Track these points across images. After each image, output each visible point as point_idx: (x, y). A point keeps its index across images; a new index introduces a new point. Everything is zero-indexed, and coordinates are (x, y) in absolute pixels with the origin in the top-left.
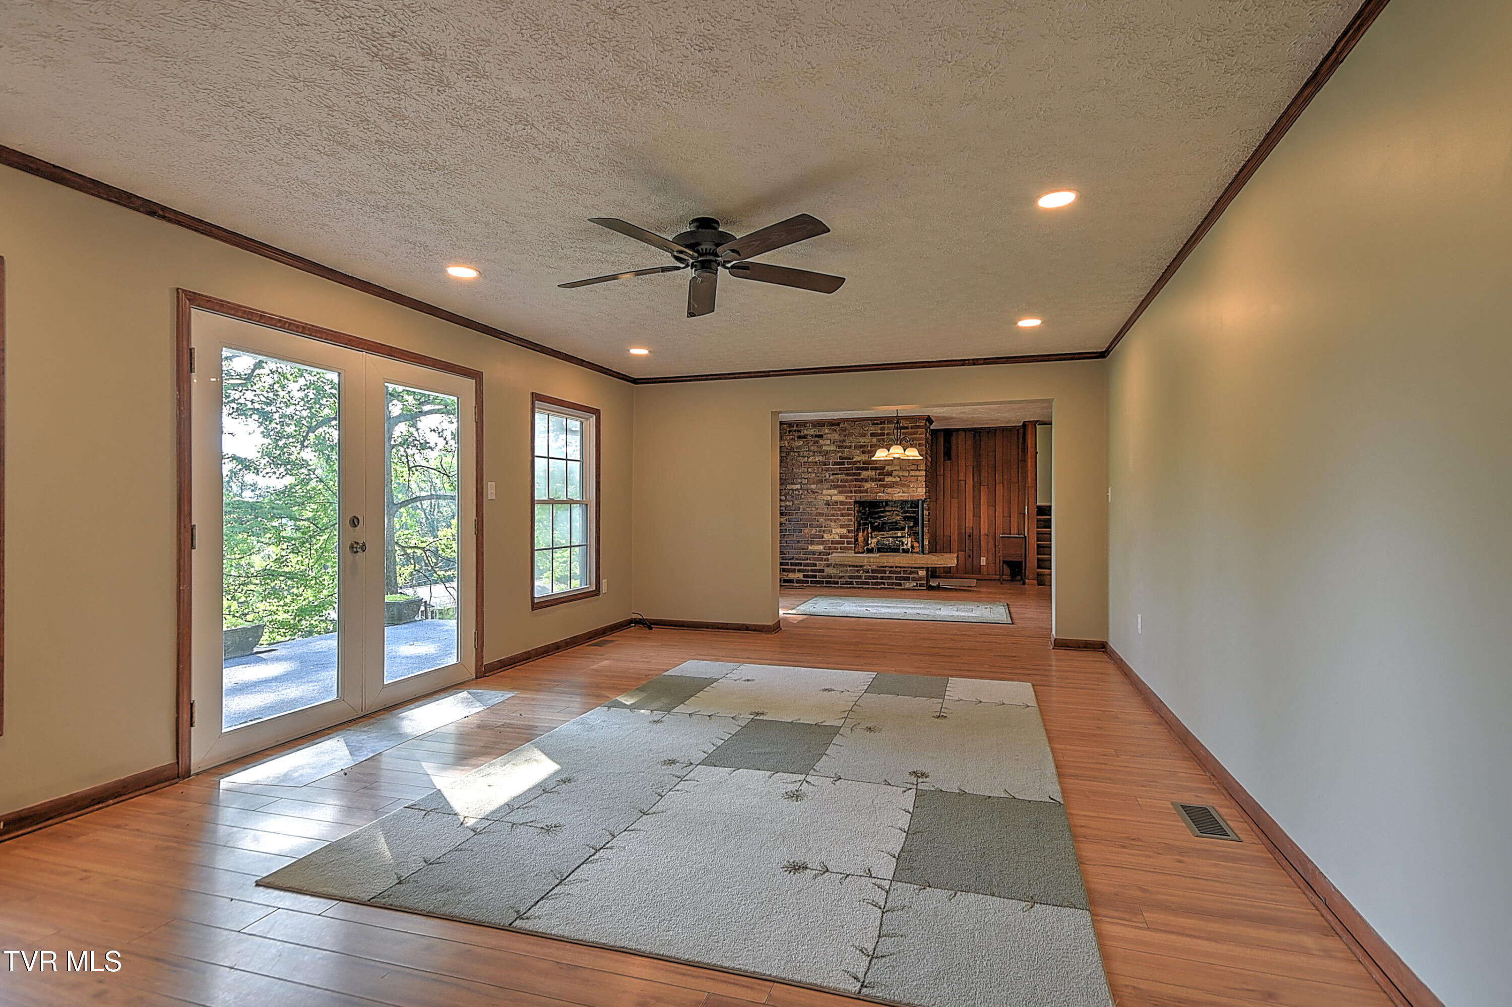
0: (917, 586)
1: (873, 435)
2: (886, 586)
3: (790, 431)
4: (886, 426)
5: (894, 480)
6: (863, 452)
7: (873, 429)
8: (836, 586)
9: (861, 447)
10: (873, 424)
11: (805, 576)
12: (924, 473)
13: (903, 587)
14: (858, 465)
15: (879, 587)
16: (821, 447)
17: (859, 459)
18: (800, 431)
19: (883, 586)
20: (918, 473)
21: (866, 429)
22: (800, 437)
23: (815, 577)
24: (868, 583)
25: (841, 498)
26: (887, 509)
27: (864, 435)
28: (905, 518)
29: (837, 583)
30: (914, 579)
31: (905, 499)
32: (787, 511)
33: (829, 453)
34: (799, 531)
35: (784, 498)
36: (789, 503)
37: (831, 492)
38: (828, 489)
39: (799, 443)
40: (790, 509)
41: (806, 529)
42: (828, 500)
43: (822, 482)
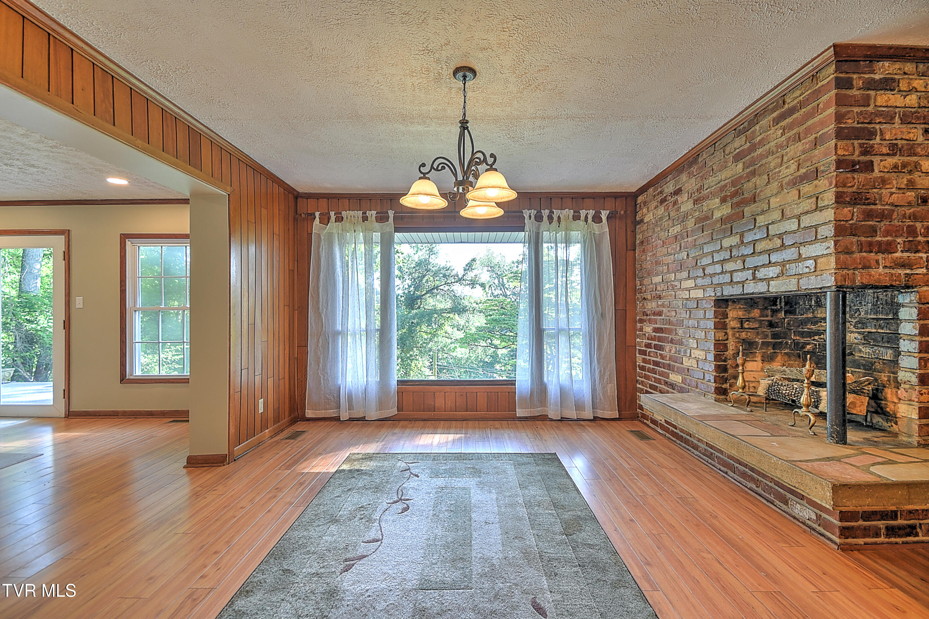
1: (737, 158)
2: (760, 490)
3: (654, 196)
4: (757, 127)
5: (770, 245)
6: (724, 200)
7: (739, 143)
8: (696, 452)
10: (739, 133)
13: (789, 510)
14: (717, 228)
16: (678, 209)
18: (661, 192)
19: (754, 486)
20: (816, 218)
22: (663, 201)
23: (674, 426)
25: (699, 294)
29: (696, 447)
32: (653, 317)
33: (686, 216)
34: (660, 348)
35: (649, 297)
36: (654, 304)
37: (690, 283)
38: (686, 279)
39: (661, 210)
40: (654, 314)
41: (668, 346)
42: (687, 299)
43: (681, 267)
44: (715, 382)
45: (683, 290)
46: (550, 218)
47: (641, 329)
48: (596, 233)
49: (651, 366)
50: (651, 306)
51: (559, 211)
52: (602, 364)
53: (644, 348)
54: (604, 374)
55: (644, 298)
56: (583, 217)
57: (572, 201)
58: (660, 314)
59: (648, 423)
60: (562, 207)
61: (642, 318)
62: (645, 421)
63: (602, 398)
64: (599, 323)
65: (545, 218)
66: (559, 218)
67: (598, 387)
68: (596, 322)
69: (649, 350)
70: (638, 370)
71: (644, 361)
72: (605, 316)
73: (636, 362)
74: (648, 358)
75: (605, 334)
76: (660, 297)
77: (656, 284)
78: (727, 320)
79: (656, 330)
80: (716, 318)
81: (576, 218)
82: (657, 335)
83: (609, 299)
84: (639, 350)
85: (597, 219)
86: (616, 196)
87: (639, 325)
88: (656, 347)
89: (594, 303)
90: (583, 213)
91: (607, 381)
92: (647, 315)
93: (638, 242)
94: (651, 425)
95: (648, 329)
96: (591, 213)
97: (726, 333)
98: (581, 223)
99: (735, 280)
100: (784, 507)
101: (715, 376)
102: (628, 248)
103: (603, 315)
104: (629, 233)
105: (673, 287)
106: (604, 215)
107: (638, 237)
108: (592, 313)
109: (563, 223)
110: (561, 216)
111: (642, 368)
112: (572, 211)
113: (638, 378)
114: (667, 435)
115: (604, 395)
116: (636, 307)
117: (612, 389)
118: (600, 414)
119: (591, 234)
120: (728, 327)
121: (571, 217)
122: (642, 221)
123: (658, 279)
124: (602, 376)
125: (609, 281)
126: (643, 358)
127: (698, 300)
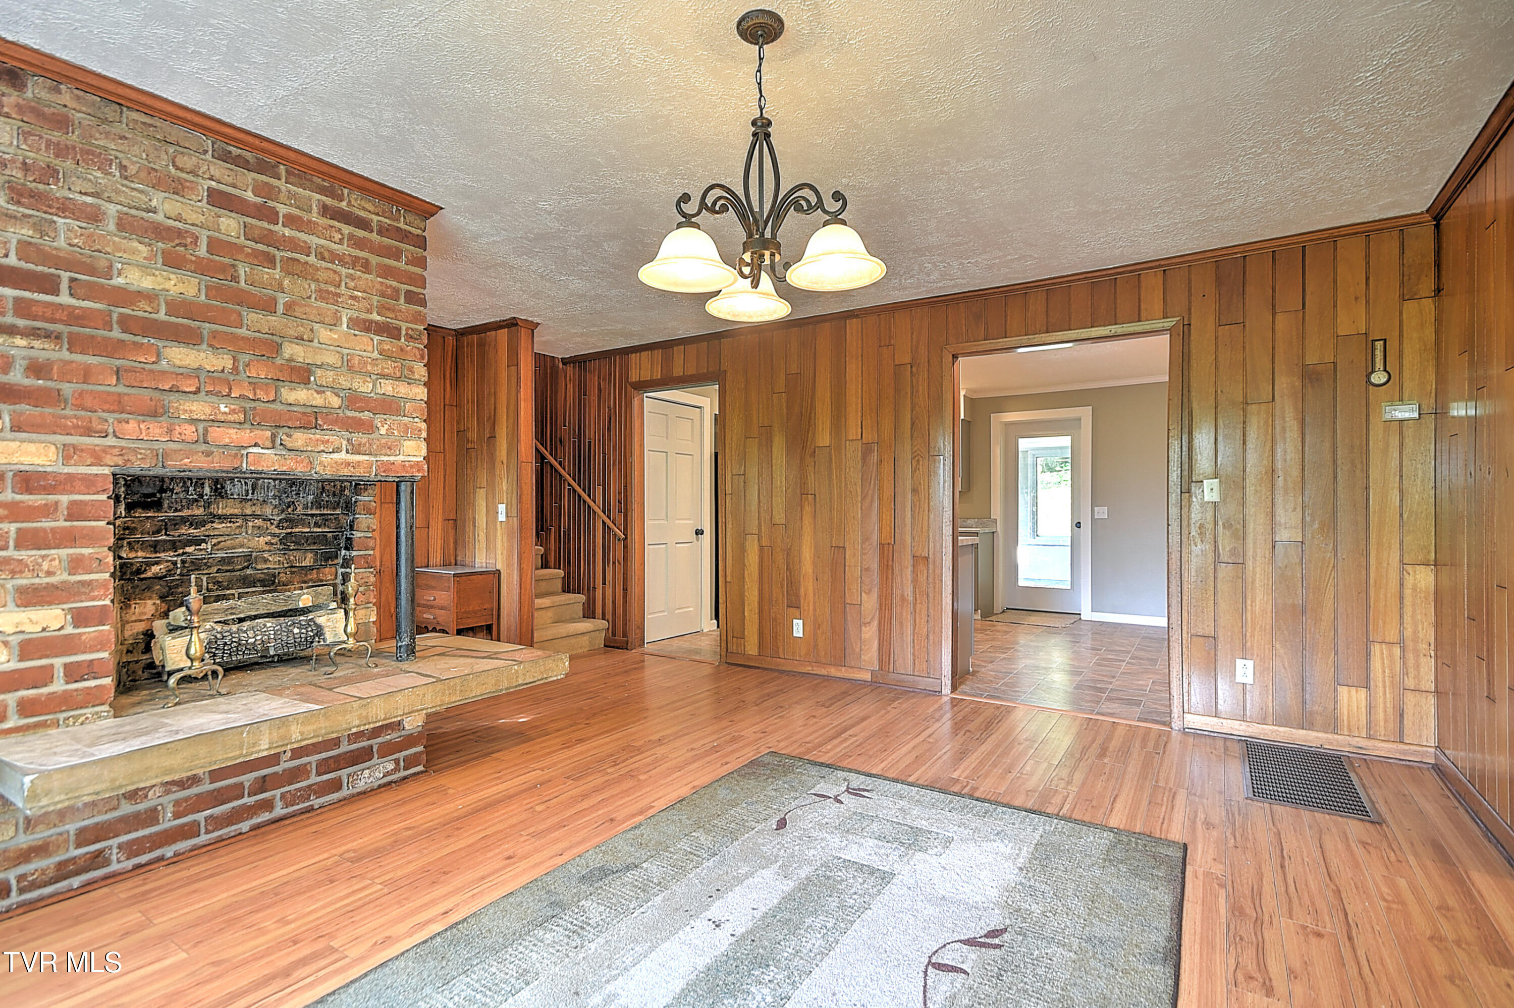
0: (397, 769)
5: (318, 400)
6: (172, 262)
9: (159, 232)
10: (225, 157)
12: (421, 393)
13: (346, 794)
14: (141, 310)
15: (245, 826)
17: (147, 283)
19: (266, 816)
20: (403, 389)
21: (187, 161)
24: (191, 831)
25: (30, 454)
26: (221, 508)
27: (178, 188)
28: (288, 542)
30: (387, 750)
31: (360, 472)
100: (335, 796)
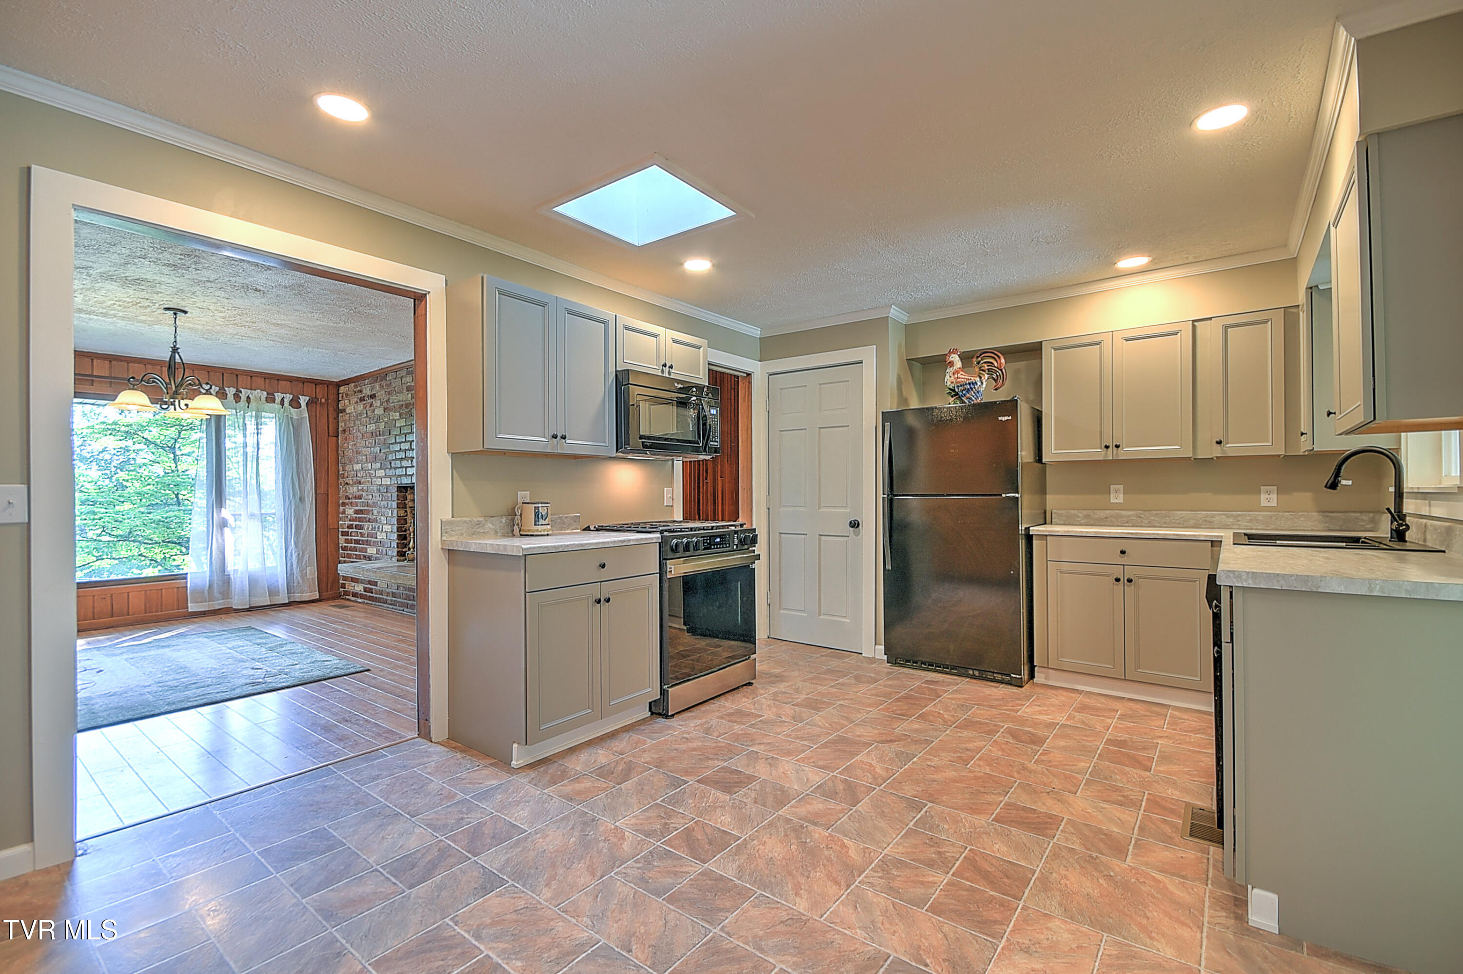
3: (355, 392)
11: (365, 590)
16: (373, 411)
18: (360, 391)
22: (362, 399)
23: (371, 591)
25: (387, 481)
29: (385, 602)
32: (354, 501)
33: (379, 418)
34: (361, 527)
35: (351, 482)
36: (355, 489)
37: (381, 473)
38: (379, 469)
39: (360, 407)
40: (355, 498)
41: (366, 525)
42: (380, 485)
43: (375, 459)
44: (398, 547)
45: (377, 478)
46: (237, 397)
47: (344, 512)
48: (294, 417)
49: (353, 545)
50: (353, 490)
51: (249, 391)
52: (300, 547)
53: (346, 530)
54: (303, 556)
55: (347, 483)
56: (278, 400)
57: (265, 381)
58: (360, 497)
59: (350, 597)
60: (251, 386)
61: (345, 501)
62: (347, 597)
63: (300, 581)
64: (297, 507)
65: (230, 396)
66: (248, 397)
67: (296, 571)
68: (293, 507)
69: (350, 530)
70: (341, 551)
71: (347, 541)
72: (304, 500)
73: (339, 544)
74: (350, 538)
75: (304, 519)
76: (360, 483)
77: (356, 471)
78: (406, 502)
79: (357, 512)
80: (398, 500)
81: (270, 399)
82: (358, 516)
83: (309, 484)
84: (342, 532)
85: (295, 403)
86: (316, 382)
87: (341, 508)
88: (357, 527)
89: (291, 487)
90: (278, 396)
91: (306, 564)
92: (349, 499)
93: (340, 429)
94: (353, 599)
95: (350, 511)
96: (288, 397)
97: (406, 511)
98: (276, 406)
99: (408, 473)
101: (398, 543)
102: (330, 434)
103: (302, 499)
104: (331, 420)
105: (370, 474)
106: (303, 400)
107: (340, 424)
108: (289, 497)
109: (253, 404)
110: (250, 396)
111: (344, 549)
112: (265, 393)
113: (341, 559)
114: (366, 601)
115: (302, 577)
116: (339, 491)
117: (312, 572)
118: (297, 597)
119: (288, 418)
120: (408, 506)
121: (263, 398)
122: (344, 411)
123: (358, 467)
124: (300, 559)
125: (309, 466)
126: (346, 539)
127: (387, 486)
